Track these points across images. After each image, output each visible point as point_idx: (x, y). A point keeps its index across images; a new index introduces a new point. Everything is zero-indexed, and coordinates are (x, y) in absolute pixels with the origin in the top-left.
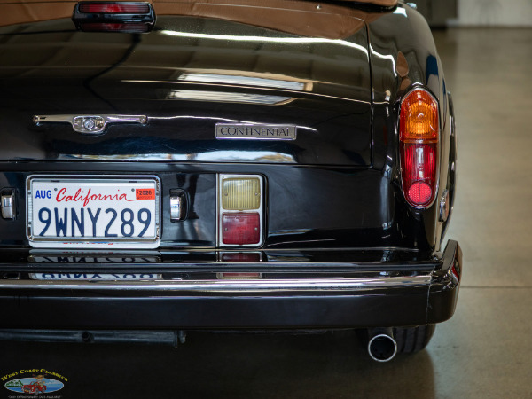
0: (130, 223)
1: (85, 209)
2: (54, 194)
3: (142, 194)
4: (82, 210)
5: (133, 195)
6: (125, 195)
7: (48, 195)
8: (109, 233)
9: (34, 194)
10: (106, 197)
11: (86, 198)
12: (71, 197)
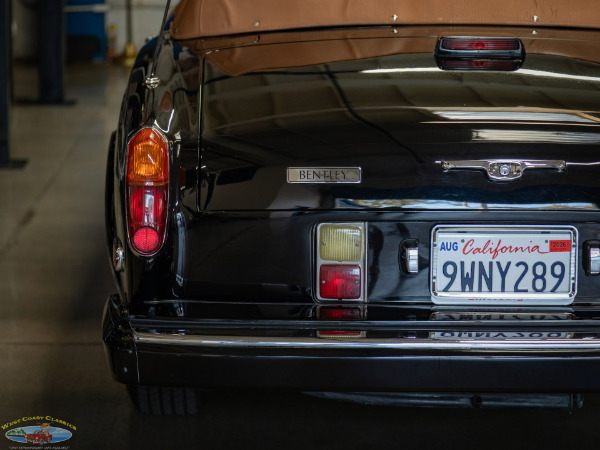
0: (542, 277)
1: (494, 261)
2: (461, 246)
3: (555, 246)
4: (491, 264)
5: (546, 247)
6: (538, 247)
7: (454, 246)
8: (520, 288)
9: (439, 245)
10: (517, 249)
11: (496, 251)
12: (478, 249)
